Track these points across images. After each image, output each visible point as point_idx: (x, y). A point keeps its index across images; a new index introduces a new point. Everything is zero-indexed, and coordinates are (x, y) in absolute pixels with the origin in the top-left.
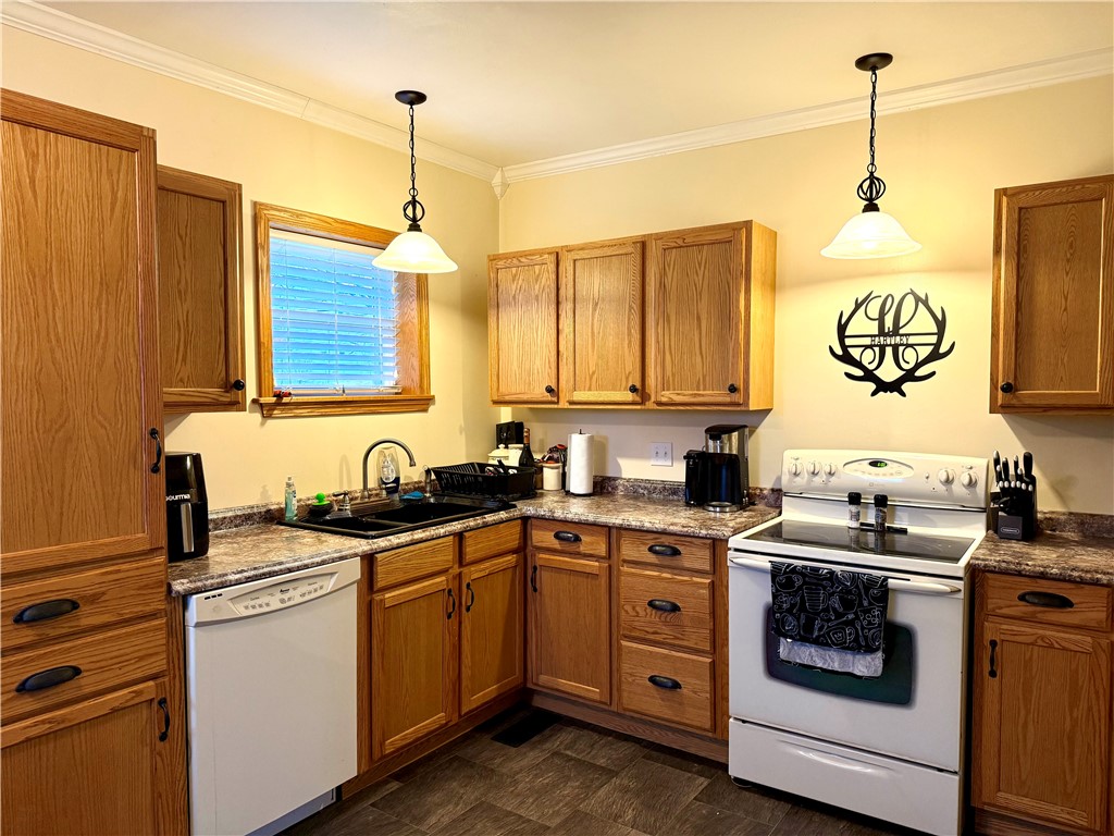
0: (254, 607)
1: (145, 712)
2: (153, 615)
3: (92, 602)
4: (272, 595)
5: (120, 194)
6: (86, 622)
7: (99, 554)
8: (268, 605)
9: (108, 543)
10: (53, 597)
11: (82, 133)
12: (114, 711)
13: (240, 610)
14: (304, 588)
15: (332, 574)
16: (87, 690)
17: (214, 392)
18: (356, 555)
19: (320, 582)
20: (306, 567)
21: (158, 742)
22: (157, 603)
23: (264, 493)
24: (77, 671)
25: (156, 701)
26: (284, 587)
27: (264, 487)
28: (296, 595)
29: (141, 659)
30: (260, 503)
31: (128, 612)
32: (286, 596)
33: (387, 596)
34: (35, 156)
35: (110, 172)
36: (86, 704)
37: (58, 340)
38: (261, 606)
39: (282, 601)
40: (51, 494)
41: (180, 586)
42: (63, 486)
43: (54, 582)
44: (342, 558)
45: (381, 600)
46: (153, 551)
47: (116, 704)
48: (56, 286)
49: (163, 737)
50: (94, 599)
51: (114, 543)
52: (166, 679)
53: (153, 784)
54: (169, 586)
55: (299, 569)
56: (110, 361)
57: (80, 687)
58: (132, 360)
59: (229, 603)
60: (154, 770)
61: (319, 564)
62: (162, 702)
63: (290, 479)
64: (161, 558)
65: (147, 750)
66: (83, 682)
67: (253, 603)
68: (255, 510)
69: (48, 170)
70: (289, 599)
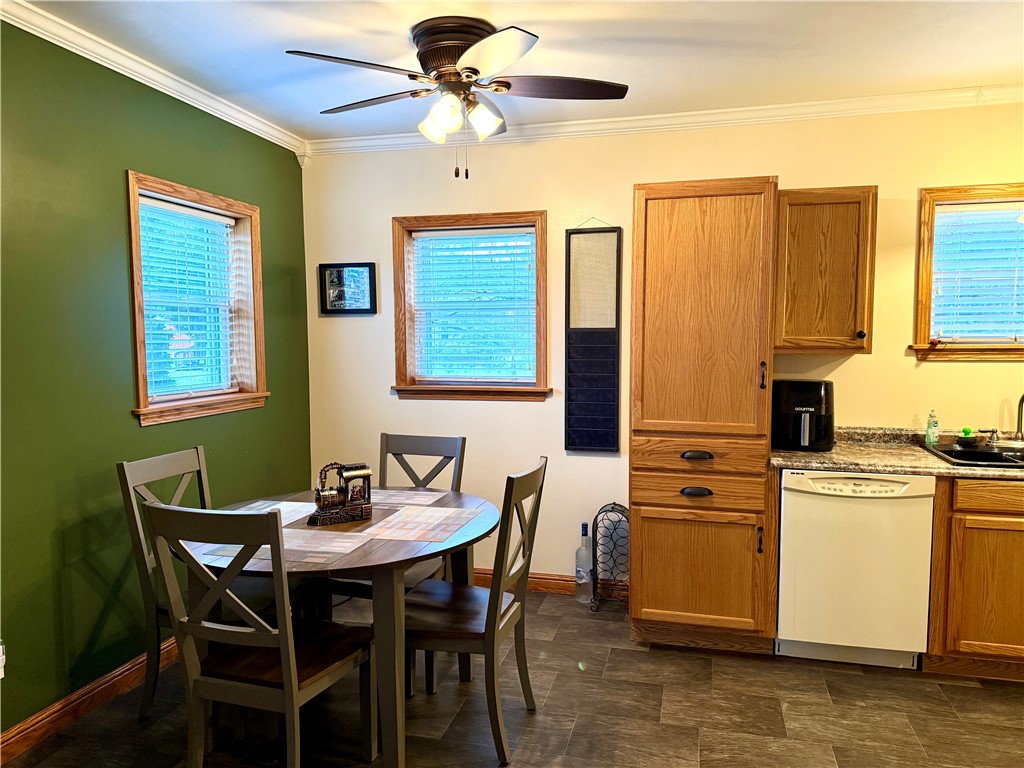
0: (829, 489)
1: (750, 532)
2: (759, 475)
3: (721, 457)
4: (846, 485)
5: (751, 222)
6: (717, 467)
7: (726, 431)
8: (841, 490)
9: (732, 426)
10: (701, 449)
11: (730, 192)
12: (730, 523)
13: (818, 487)
14: (875, 487)
15: (905, 483)
16: (716, 505)
17: (842, 339)
18: (930, 474)
19: (892, 486)
20: (878, 472)
21: (757, 553)
22: (760, 468)
23: (916, 419)
24: (711, 493)
25: (756, 528)
26: (857, 482)
27: (916, 416)
28: (867, 490)
29: (749, 498)
30: (910, 428)
31: (742, 468)
32: (858, 489)
33: (968, 517)
34: (705, 212)
35: (746, 210)
36: (715, 513)
37: (711, 311)
38: (835, 490)
39: (854, 491)
40: (703, 394)
41: (775, 461)
42: (709, 390)
43: (701, 440)
44: (914, 473)
45: (961, 520)
46: (760, 436)
47: (732, 519)
48: (712, 281)
49: (760, 551)
50: (722, 456)
51: (734, 427)
52: (764, 517)
53: (753, 578)
54: (769, 460)
55: (871, 472)
56: (739, 321)
57: (712, 502)
58: (753, 320)
59: (810, 481)
60: (754, 569)
61: (890, 473)
62: (760, 529)
63: (933, 411)
64: (766, 442)
65: (750, 555)
66: (714, 500)
67: (829, 486)
68: (903, 433)
69: (711, 218)
70: (861, 492)
